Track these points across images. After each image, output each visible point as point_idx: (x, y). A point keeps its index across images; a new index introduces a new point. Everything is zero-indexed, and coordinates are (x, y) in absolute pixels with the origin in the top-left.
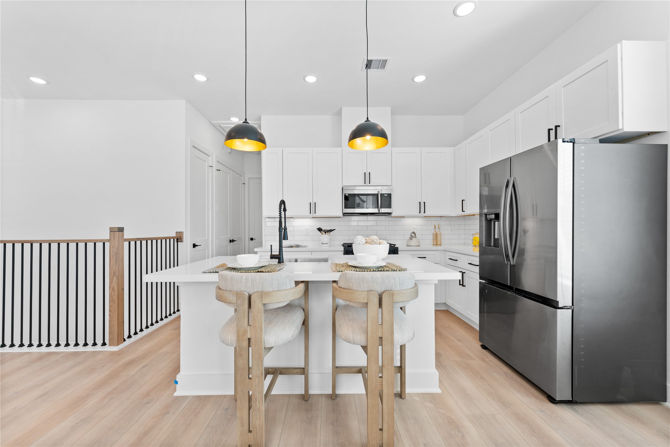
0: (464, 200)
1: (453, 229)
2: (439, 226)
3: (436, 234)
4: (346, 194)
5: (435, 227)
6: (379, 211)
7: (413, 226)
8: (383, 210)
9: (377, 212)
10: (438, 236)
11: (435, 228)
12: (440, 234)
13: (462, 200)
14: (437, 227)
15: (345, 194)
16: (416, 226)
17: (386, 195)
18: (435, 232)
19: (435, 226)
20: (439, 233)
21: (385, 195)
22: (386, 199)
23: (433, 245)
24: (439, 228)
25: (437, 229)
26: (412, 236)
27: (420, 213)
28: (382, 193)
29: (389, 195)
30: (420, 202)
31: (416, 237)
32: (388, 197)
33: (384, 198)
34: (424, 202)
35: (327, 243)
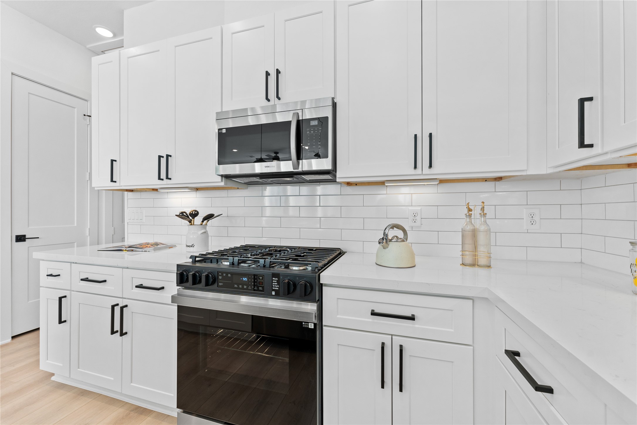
0: (591, 99)
1: (537, 218)
2: (483, 209)
3: (474, 233)
4: (222, 129)
5: (470, 210)
6: (297, 166)
7: (410, 208)
9: (292, 170)
10: (482, 239)
11: (470, 216)
12: (488, 231)
13: (582, 102)
14: (476, 212)
16: (419, 208)
17: (316, 122)
18: (469, 228)
19: (471, 207)
20: (483, 228)
21: (313, 123)
22: (312, 132)
23: (463, 264)
24: (482, 214)
25: (478, 216)
26: (387, 235)
27: (415, 167)
28: (300, 118)
29: (323, 121)
30: (416, 136)
31: (403, 241)
32: (318, 129)
33: (310, 131)
34: (431, 135)
35: (193, 245)
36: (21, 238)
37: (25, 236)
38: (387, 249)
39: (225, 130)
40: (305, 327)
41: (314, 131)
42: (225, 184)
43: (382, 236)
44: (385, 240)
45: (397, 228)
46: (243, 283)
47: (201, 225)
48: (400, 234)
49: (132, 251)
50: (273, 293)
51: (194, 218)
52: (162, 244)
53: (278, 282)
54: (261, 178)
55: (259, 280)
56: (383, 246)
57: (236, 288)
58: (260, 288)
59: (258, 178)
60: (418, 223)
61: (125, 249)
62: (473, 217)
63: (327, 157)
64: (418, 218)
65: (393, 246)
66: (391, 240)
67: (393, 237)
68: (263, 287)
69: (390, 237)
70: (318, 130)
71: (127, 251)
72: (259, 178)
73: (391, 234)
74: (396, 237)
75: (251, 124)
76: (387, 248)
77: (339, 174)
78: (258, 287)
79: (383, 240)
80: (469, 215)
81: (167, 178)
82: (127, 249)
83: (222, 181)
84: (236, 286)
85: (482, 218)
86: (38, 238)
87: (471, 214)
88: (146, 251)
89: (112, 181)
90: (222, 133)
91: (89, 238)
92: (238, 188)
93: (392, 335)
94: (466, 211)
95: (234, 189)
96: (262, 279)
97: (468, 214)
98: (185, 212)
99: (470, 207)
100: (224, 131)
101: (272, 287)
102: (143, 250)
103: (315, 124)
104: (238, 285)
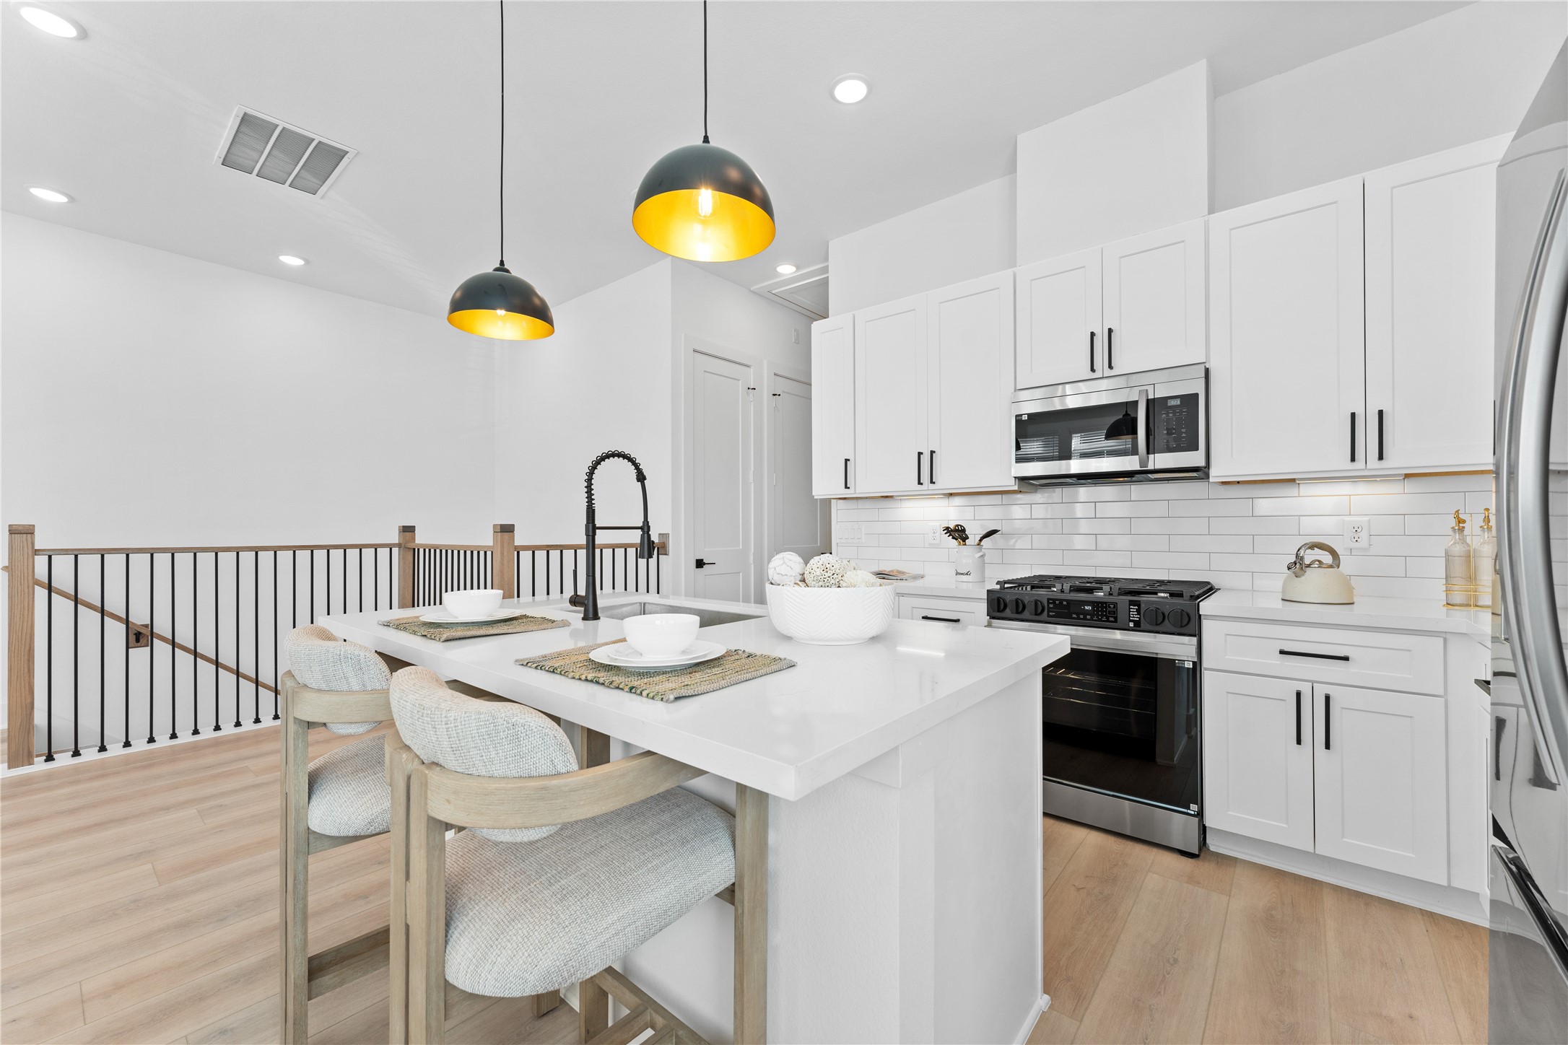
2: (1487, 519)
3: (1470, 558)
4: (1021, 415)
5: (1460, 521)
6: (1144, 462)
7: (1347, 518)
8: (1162, 460)
9: (1138, 468)
10: (1482, 564)
14: (1472, 525)
15: (1017, 416)
17: (1178, 402)
18: (1458, 550)
20: (1485, 549)
21: (1172, 403)
22: (1171, 415)
23: (1448, 604)
24: (1485, 527)
25: (1477, 531)
26: (1302, 558)
27: (1353, 459)
28: (1151, 397)
29: (1190, 401)
30: (1353, 415)
31: (1331, 566)
32: (1181, 410)
33: (1167, 414)
34: (1381, 413)
35: (969, 573)
36: (700, 564)
37: (702, 561)
38: (1303, 578)
39: (1026, 416)
40: (1179, 667)
41: (1174, 413)
42: (1021, 488)
43: (1293, 559)
44: (1298, 566)
45: (1320, 548)
46: (1086, 613)
48: (1327, 558)
50: (1131, 625)
53: (1138, 611)
55: (1109, 609)
56: (1294, 573)
57: (1074, 618)
58: (1112, 619)
60: (1364, 542)
62: (1465, 533)
63: (1196, 449)
64: (1364, 535)
65: (1312, 574)
66: (1309, 566)
67: (1313, 562)
68: (1116, 618)
69: (1307, 561)
70: (1181, 412)
73: (1309, 556)
74: (1317, 563)
75: (1071, 407)
76: (1303, 575)
77: (1213, 472)
78: (1108, 618)
79: (1296, 564)
80: (1459, 529)
81: (932, 482)
83: (1015, 484)
84: (1074, 616)
85: (1484, 532)
86: (714, 564)
87: (1464, 527)
89: (846, 487)
90: (1021, 420)
92: (1021, 491)
93: (1313, 682)
94: (1453, 523)
95: (1029, 493)
96: (1114, 607)
97: (1457, 528)
99: (1460, 516)
100: (1025, 418)
101: (1130, 617)
103: (1175, 404)
104: (1078, 614)
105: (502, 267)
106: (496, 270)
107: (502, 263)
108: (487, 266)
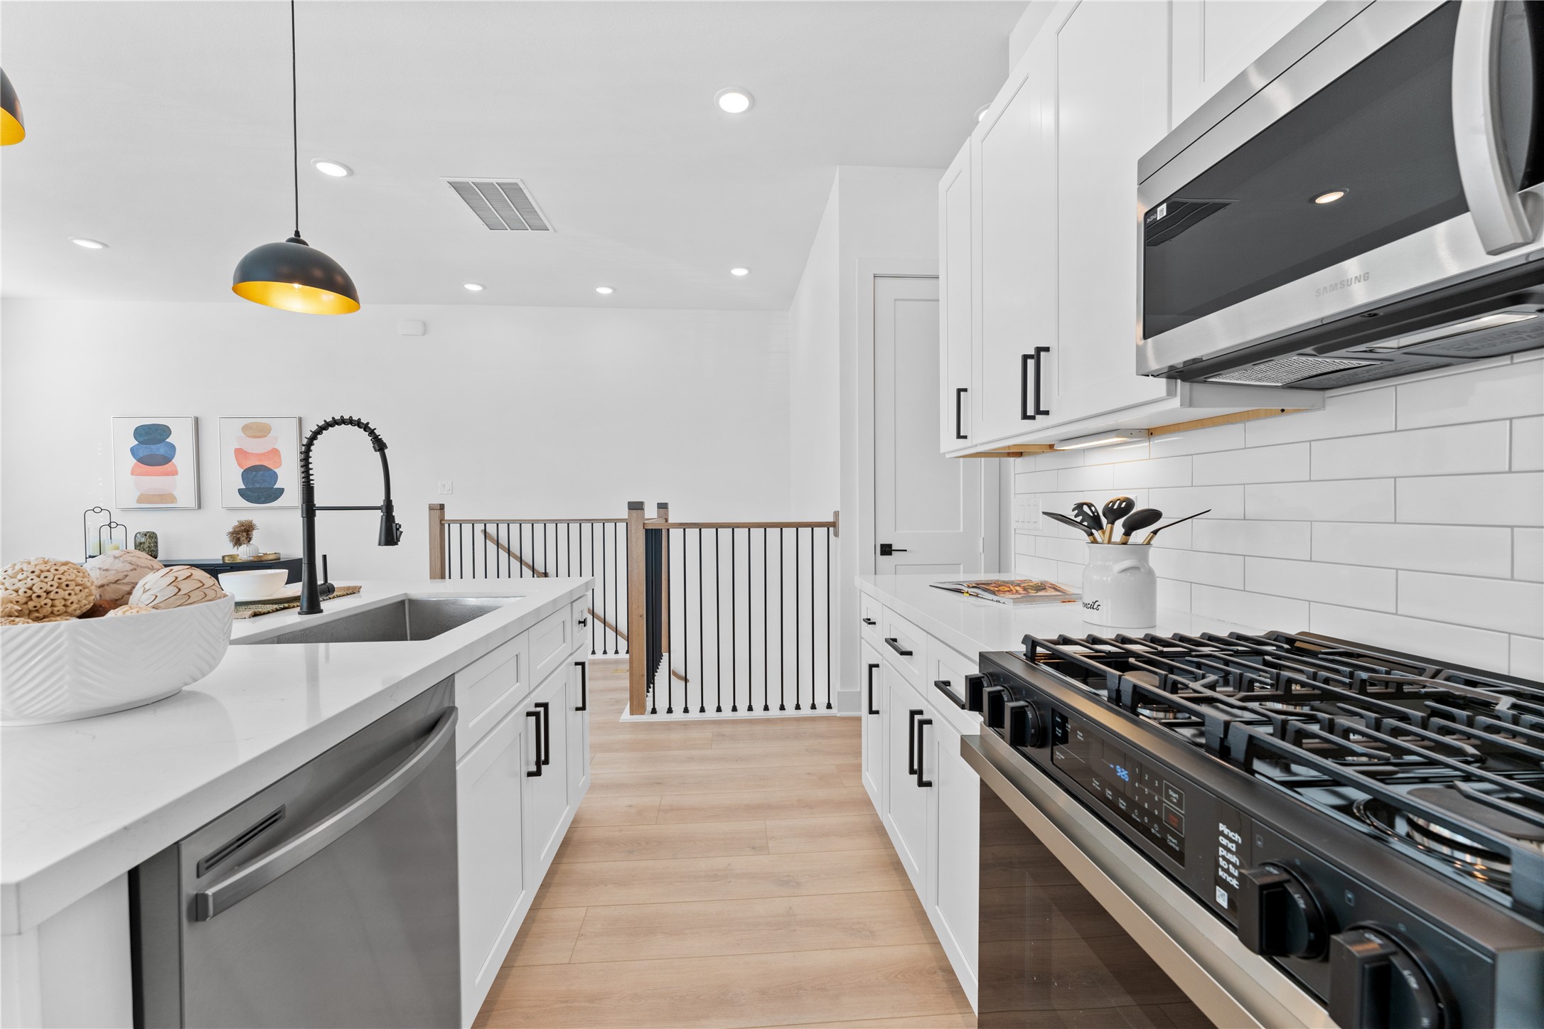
4: (1154, 209)
35: (1097, 604)
36: (886, 550)
37: (890, 546)
39: (1165, 205)
42: (1190, 402)
47: (1125, 543)
49: (977, 596)
51: (1113, 523)
52: (1055, 589)
54: (1321, 351)
59: (1309, 350)
61: (966, 589)
71: (970, 595)
72: (1314, 350)
81: (1038, 410)
82: (971, 590)
83: (1171, 393)
84: (1096, 784)
86: (906, 551)
88: (999, 602)
89: (959, 435)
91: (983, 555)
92: (1283, 410)
95: (1268, 414)
98: (1090, 506)
100: (1162, 210)
102: (995, 598)
105: (297, 238)
106: (291, 240)
107: (297, 233)
108: (281, 236)
